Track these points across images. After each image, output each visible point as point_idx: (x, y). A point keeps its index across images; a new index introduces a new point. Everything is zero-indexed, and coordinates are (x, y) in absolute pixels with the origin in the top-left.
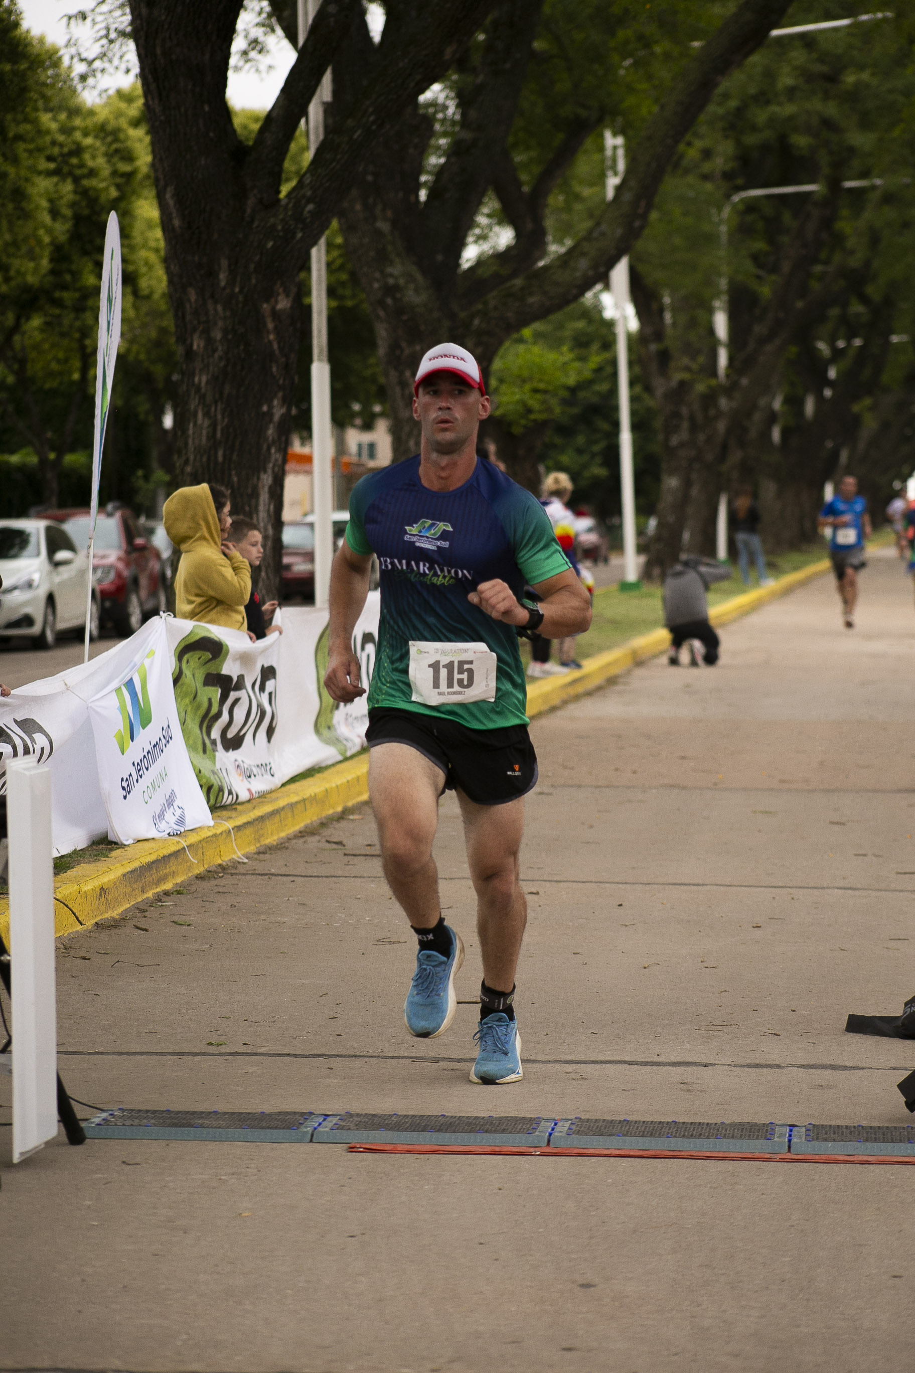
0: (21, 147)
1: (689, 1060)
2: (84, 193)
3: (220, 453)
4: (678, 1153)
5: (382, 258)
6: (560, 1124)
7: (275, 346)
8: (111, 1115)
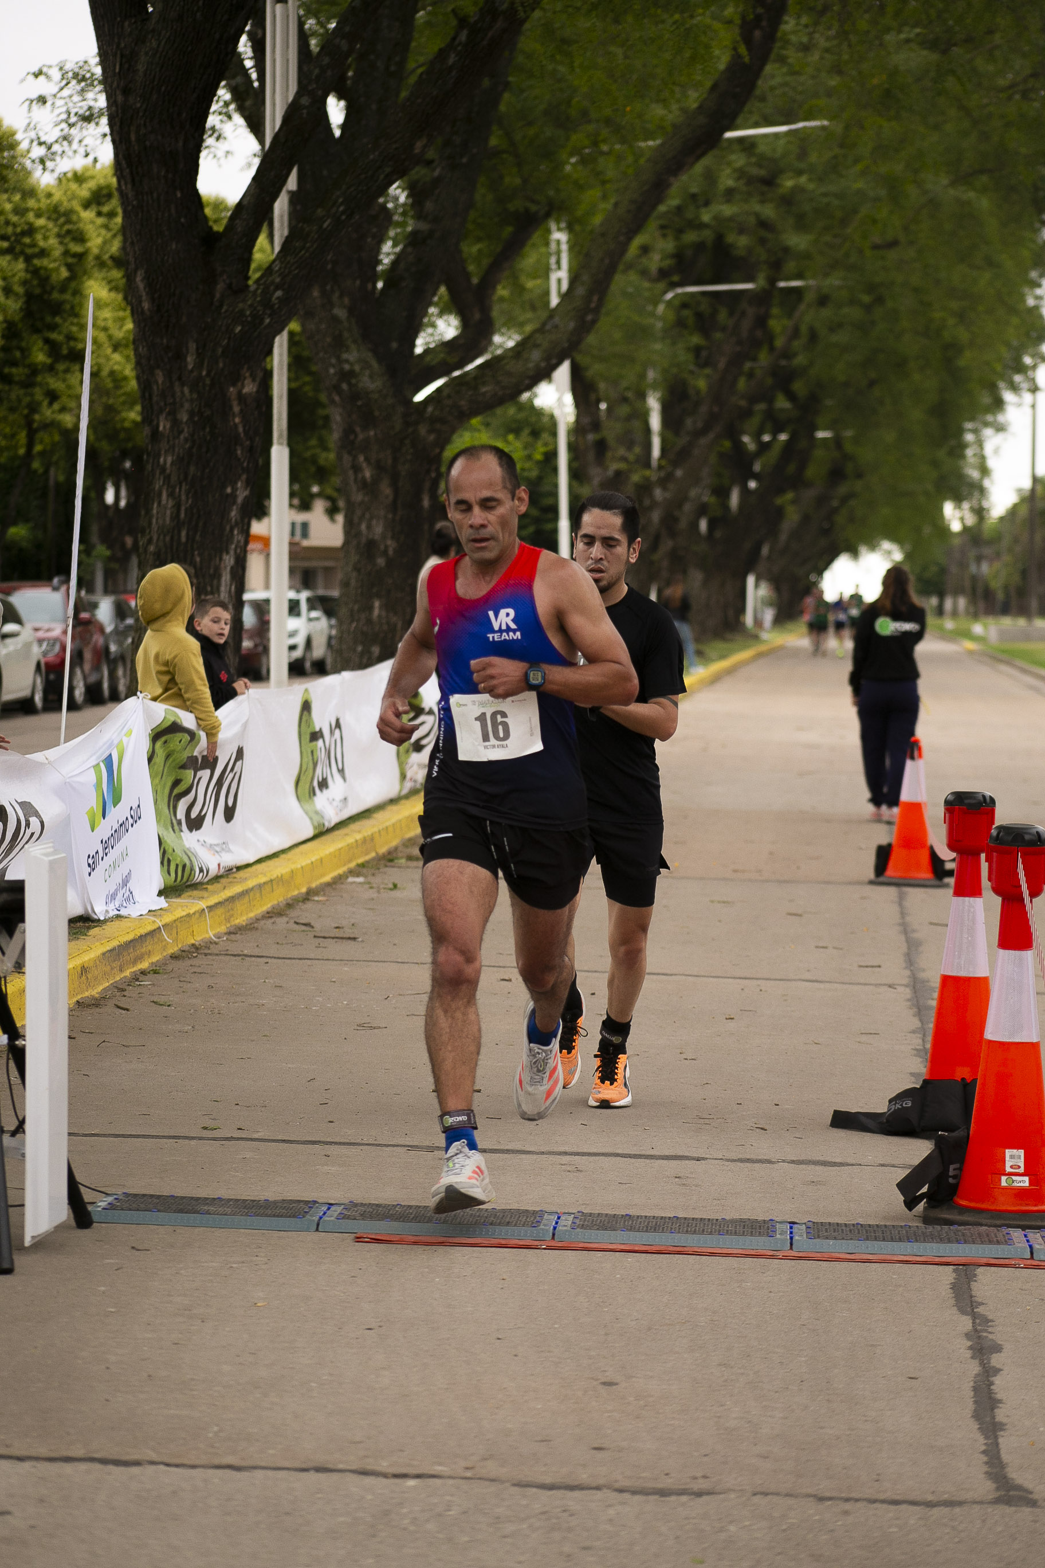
1: (681, 1153)
2: (35, 272)
3: (184, 533)
4: (683, 1249)
5: (339, 344)
6: (563, 1218)
7: (241, 429)
8: (116, 1199)
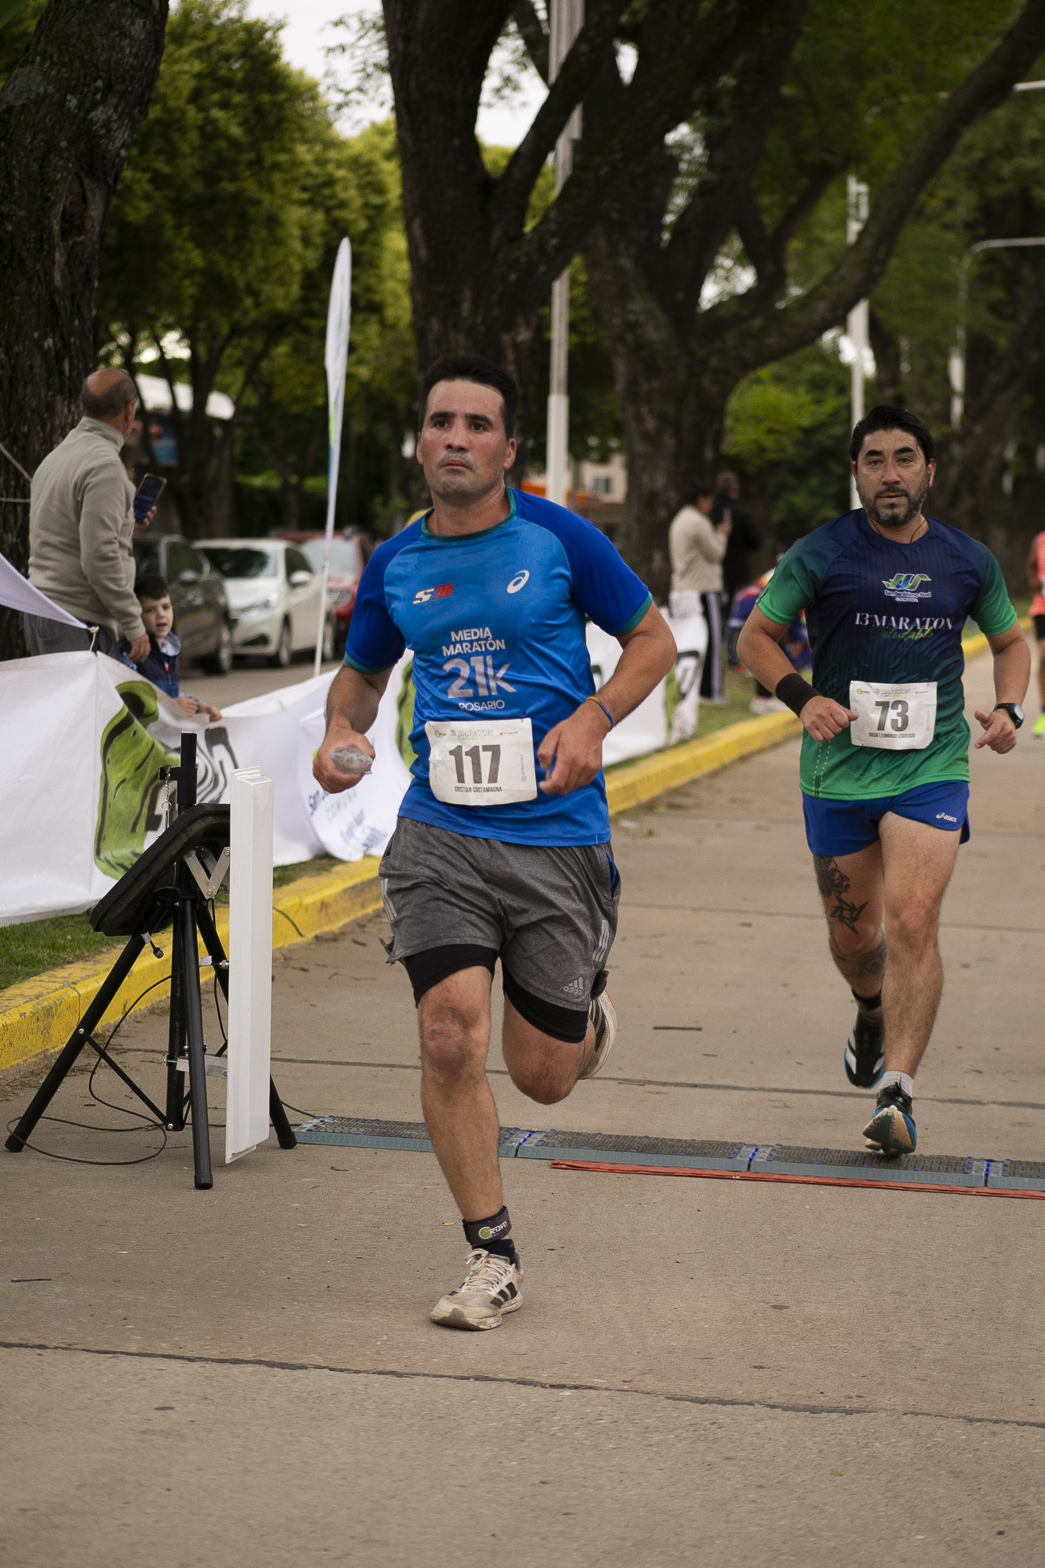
0: (277, 177)
2: (336, 223)
4: (876, 1183)
5: (624, 295)
6: (760, 1150)
8: (322, 1121)
